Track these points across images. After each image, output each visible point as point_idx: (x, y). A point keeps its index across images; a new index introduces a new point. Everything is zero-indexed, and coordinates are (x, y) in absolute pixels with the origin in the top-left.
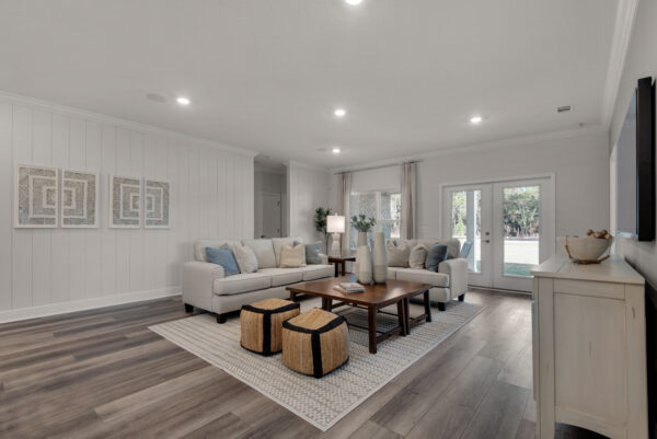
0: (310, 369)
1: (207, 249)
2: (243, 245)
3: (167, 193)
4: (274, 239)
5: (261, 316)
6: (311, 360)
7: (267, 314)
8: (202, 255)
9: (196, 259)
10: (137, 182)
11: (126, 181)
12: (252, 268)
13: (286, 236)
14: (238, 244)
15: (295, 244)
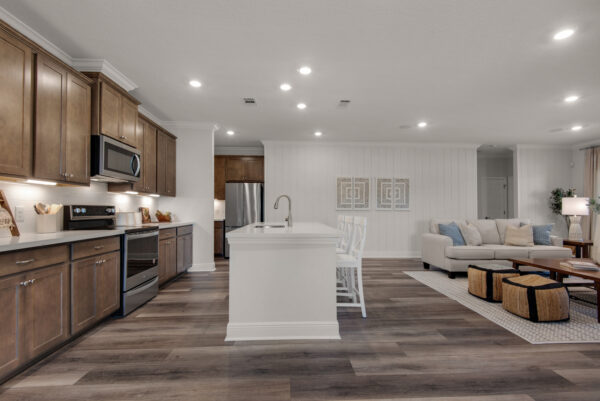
0: (526, 313)
1: (439, 225)
2: (468, 224)
3: (408, 186)
4: (498, 220)
5: (484, 273)
6: (527, 307)
7: (490, 273)
8: (435, 229)
9: (431, 232)
10: (389, 180)
11: (385, 180)
12: (476, 242)
13: (513, 217)
14: (464, 223)
15: (521, 225)
